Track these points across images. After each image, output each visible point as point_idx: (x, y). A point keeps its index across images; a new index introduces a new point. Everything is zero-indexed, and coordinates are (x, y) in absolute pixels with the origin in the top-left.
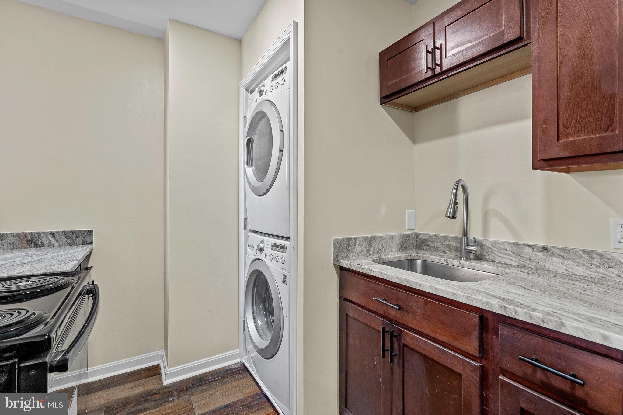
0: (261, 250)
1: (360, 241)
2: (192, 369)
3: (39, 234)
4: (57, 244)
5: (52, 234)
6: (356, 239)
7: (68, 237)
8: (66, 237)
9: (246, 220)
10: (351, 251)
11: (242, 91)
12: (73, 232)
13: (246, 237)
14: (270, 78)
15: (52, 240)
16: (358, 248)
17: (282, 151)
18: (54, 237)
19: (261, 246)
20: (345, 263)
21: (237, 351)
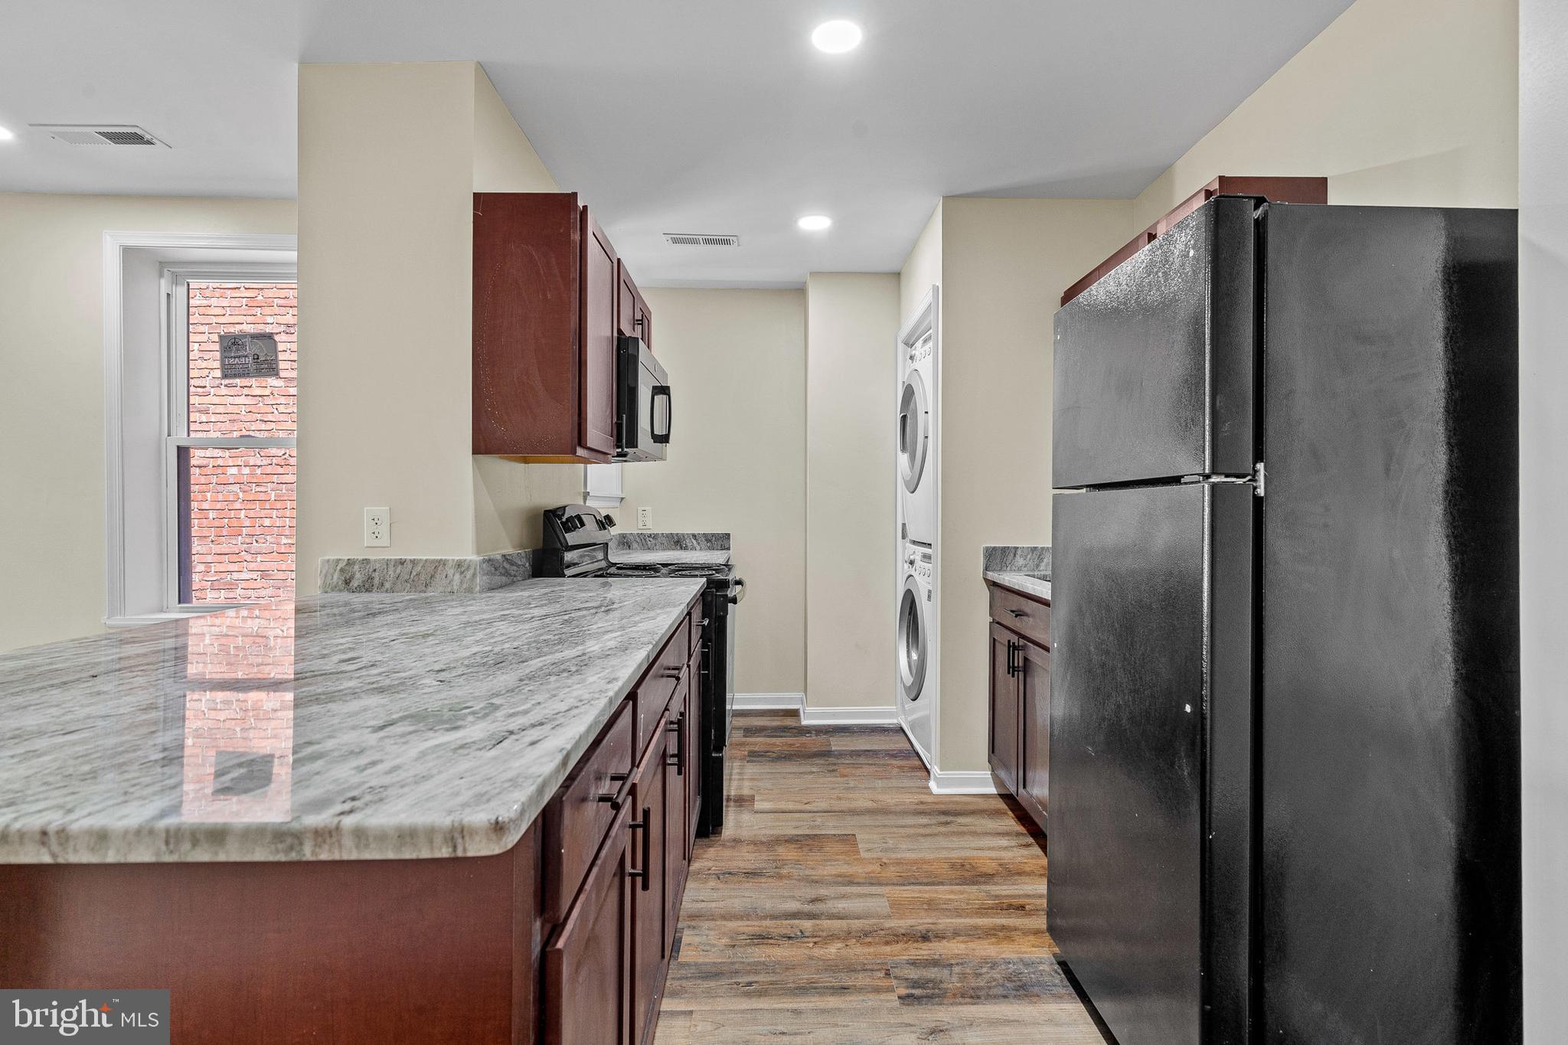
0: (912, 563)
1: (1022, 551)
2: (834, 715)
3: (683, 535)
4: (698, 548)
5: (694, 536)
6: (1016, 548)
7: (708, 541)
8: (706, 540)
9: (904, 525)
10: (1008, 563)
11: (901, 346)
12: (713, 535)
13: (904, 548)
14: (920, 341)
15: (694, 542)
16: (1020, 561)
17: (927, 437)
18: (695, 539)
19: (912, 557)
20: (993, 576)
21: (893, 708)
